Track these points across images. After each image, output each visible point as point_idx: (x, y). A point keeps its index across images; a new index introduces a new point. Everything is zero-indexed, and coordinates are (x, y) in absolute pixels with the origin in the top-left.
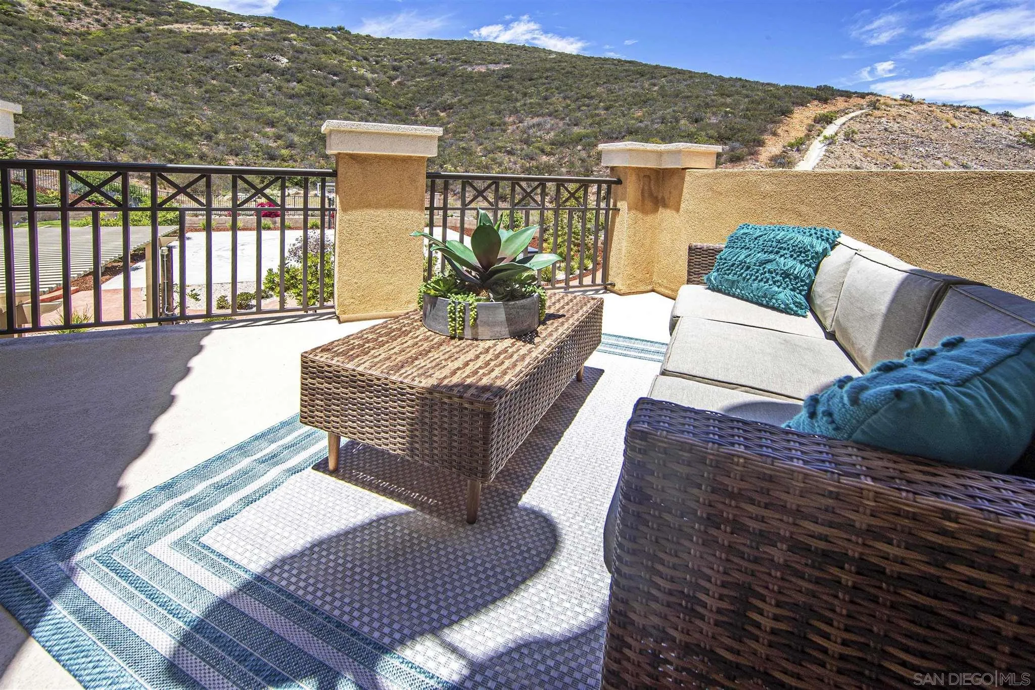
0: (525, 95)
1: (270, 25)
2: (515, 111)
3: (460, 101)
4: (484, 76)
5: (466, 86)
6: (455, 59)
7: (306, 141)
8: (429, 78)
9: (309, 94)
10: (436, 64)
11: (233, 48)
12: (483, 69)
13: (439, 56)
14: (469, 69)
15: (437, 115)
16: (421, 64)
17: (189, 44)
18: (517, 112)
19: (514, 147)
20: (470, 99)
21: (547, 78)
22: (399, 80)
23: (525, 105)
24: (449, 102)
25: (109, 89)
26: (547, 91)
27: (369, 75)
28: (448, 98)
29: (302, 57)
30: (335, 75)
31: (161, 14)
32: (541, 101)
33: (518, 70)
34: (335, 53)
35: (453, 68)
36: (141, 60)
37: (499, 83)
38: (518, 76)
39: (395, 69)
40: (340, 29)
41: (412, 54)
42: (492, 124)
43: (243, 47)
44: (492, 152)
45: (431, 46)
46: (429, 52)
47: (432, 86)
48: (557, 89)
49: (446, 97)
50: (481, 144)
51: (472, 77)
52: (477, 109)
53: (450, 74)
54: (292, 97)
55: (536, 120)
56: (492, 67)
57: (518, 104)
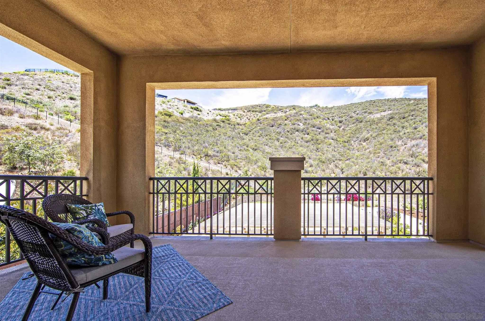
0: (403, 127)
1: (294, 109)
2: (400, 138)
3: (371, 135)
4: (380, 119)
5: (373, 127)
6: (365, 112)
7: (316, 163)
8: (355, 124)
9: (312, 140)
10: (357, 116)
11: (286, 122)
12: (378, 116)
13: (358, 112)
14: (372, 117)
15: (362, 144)
16: (351, 117)
17: (272, 123)
18: (402, 138)
19: (408, 159)
20: (377, 133)
21: (412, 116)
22: (342, 127)
23: (405, 134)
24: (366, 137)
25: (256, 146)
26: (414, 124)
27: (331, 127)
28: (365, 134)
29: (308, 122)
30: (319, 129)
31: (262, 111)
32: (413, 130)
33: (396, 113)
34: (318, 118)
35: (365, 117)
36: (261, 132)
37: (389, 122)
38: (397, 117)
39: (340, 122)
40: (316, 105)
41: (346, 113)
42: (391, 147)
43: (288, 121)
44: (396, 163)
45: (353, 107)
46: (353, 111)
47: (357, 129)
48: (420, 122)
49: (364, 134)
50: (389, 159)
51: (374, 121)
52: (381, 139)
53: (364, 121)
54: (307, 142)
55: (414, 142)
56: (383, 114)
57: (401, 134)
